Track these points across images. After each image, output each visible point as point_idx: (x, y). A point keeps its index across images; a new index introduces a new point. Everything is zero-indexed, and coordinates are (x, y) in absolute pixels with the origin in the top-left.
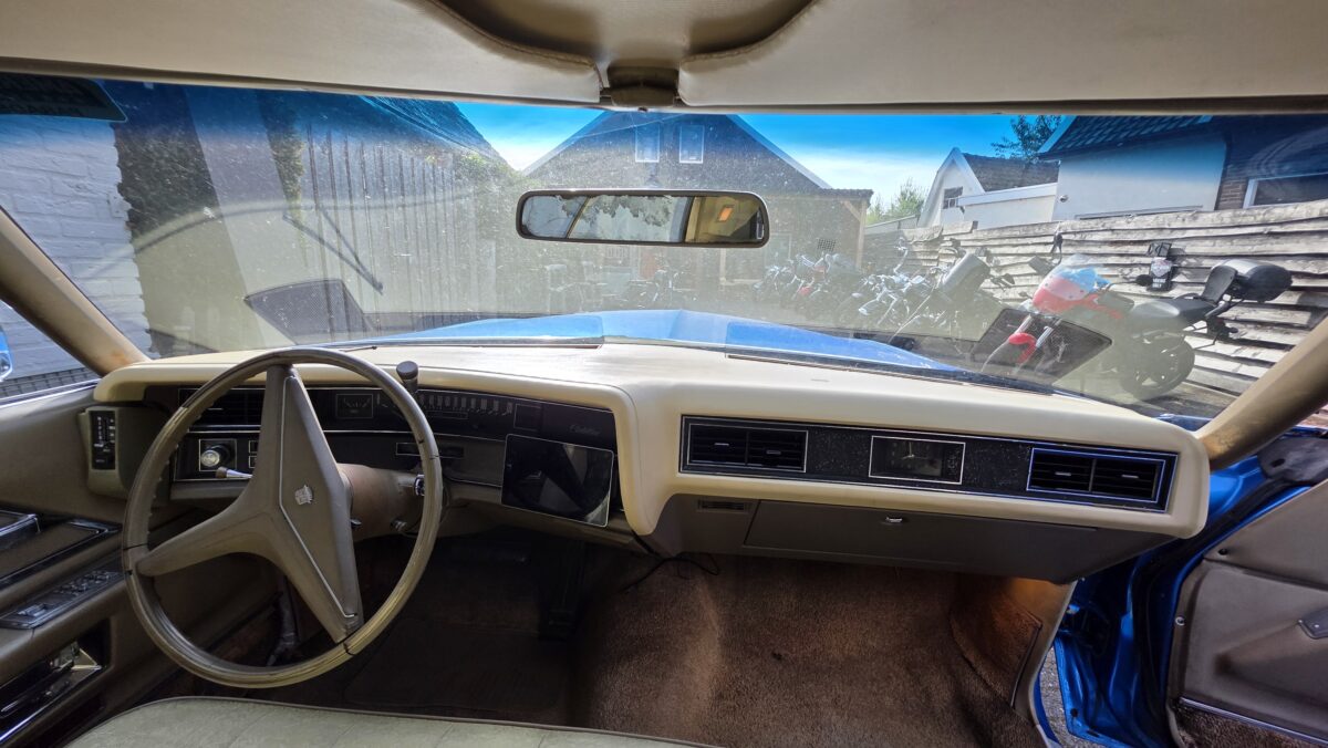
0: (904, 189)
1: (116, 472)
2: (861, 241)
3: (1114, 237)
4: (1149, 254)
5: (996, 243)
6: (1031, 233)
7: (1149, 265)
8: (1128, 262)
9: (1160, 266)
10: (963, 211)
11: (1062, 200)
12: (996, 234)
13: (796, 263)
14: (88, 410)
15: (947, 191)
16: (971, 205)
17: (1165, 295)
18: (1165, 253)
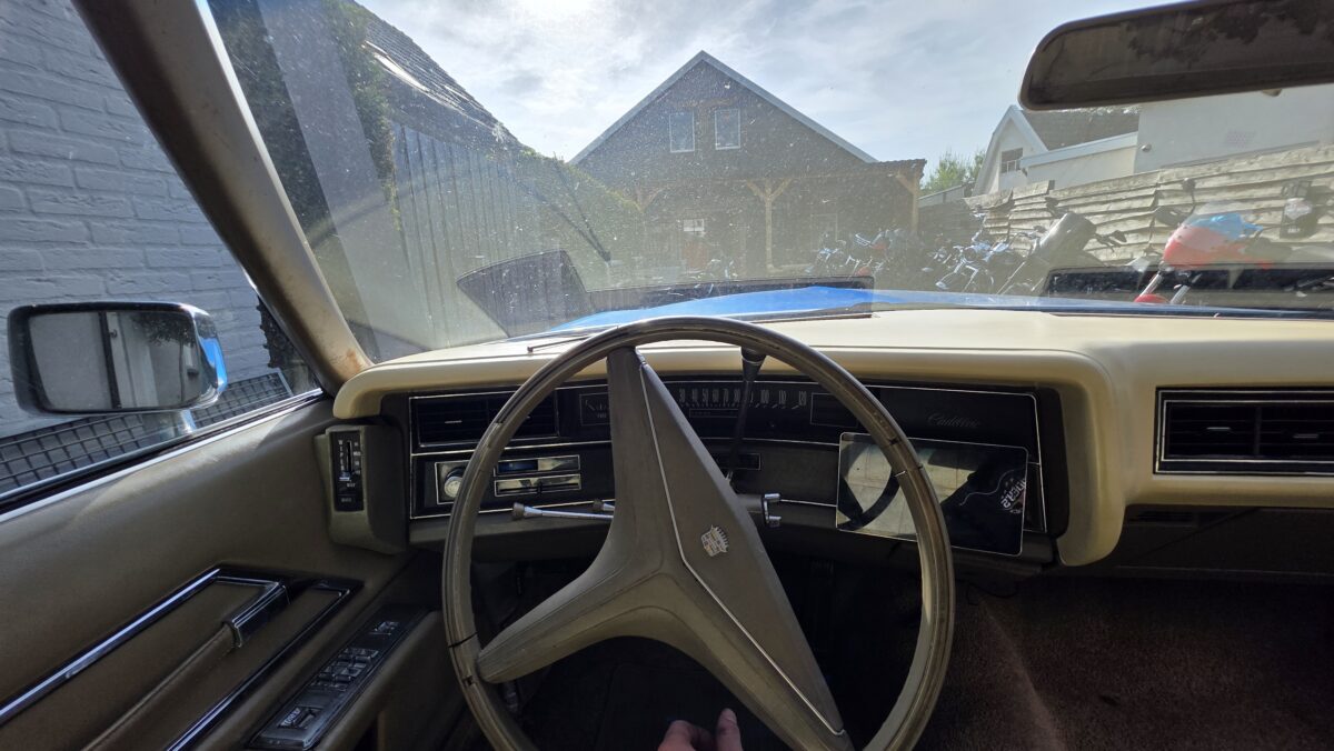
0: (943, 159)
1: (364, 513)
2: (915, 214)
3: (1233, 182)
4: (1282, 196)
5: (1080, 202)
6: (1125, 186)
7: (1281, 209)
8: (1254, 207)
9: (1295, 207)
10: (1026, 174)
11: (1144, 150)
12: (1079, 192)
13: (849, 244)
14: (328, 431)
15: (1004, 154)
16: (1035, 166)
17: (1305, 240)
18: (1304, 192)
